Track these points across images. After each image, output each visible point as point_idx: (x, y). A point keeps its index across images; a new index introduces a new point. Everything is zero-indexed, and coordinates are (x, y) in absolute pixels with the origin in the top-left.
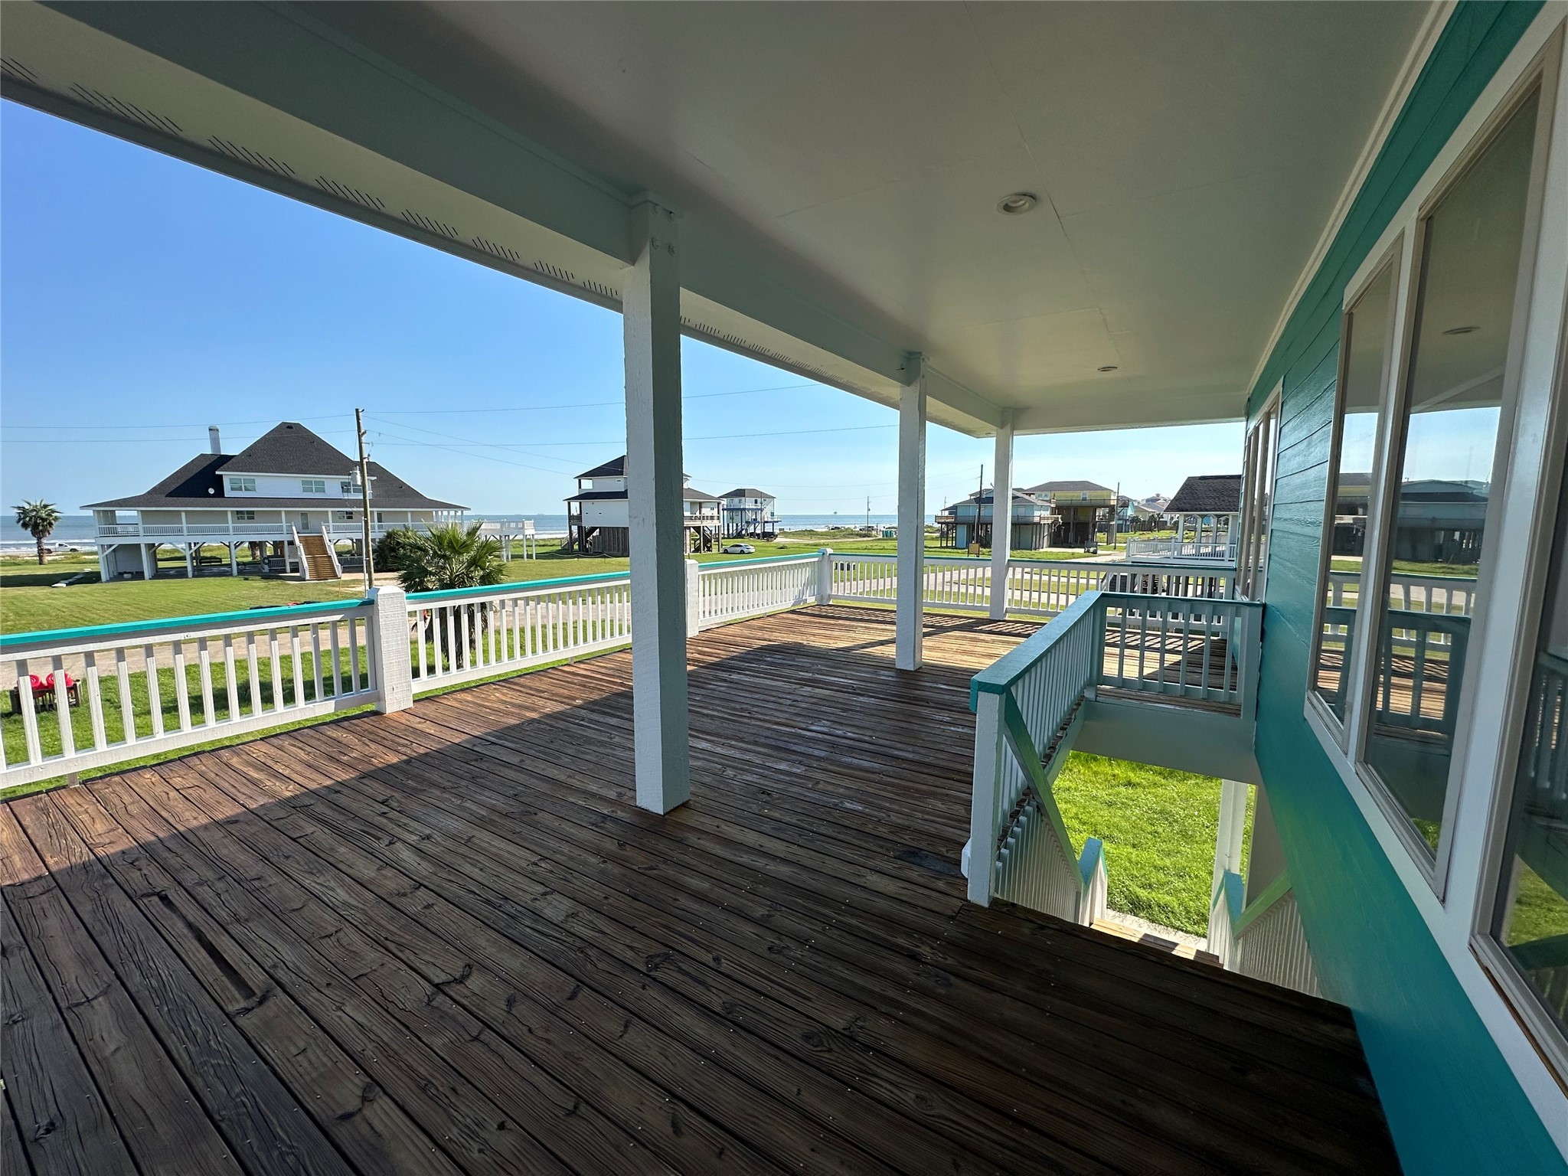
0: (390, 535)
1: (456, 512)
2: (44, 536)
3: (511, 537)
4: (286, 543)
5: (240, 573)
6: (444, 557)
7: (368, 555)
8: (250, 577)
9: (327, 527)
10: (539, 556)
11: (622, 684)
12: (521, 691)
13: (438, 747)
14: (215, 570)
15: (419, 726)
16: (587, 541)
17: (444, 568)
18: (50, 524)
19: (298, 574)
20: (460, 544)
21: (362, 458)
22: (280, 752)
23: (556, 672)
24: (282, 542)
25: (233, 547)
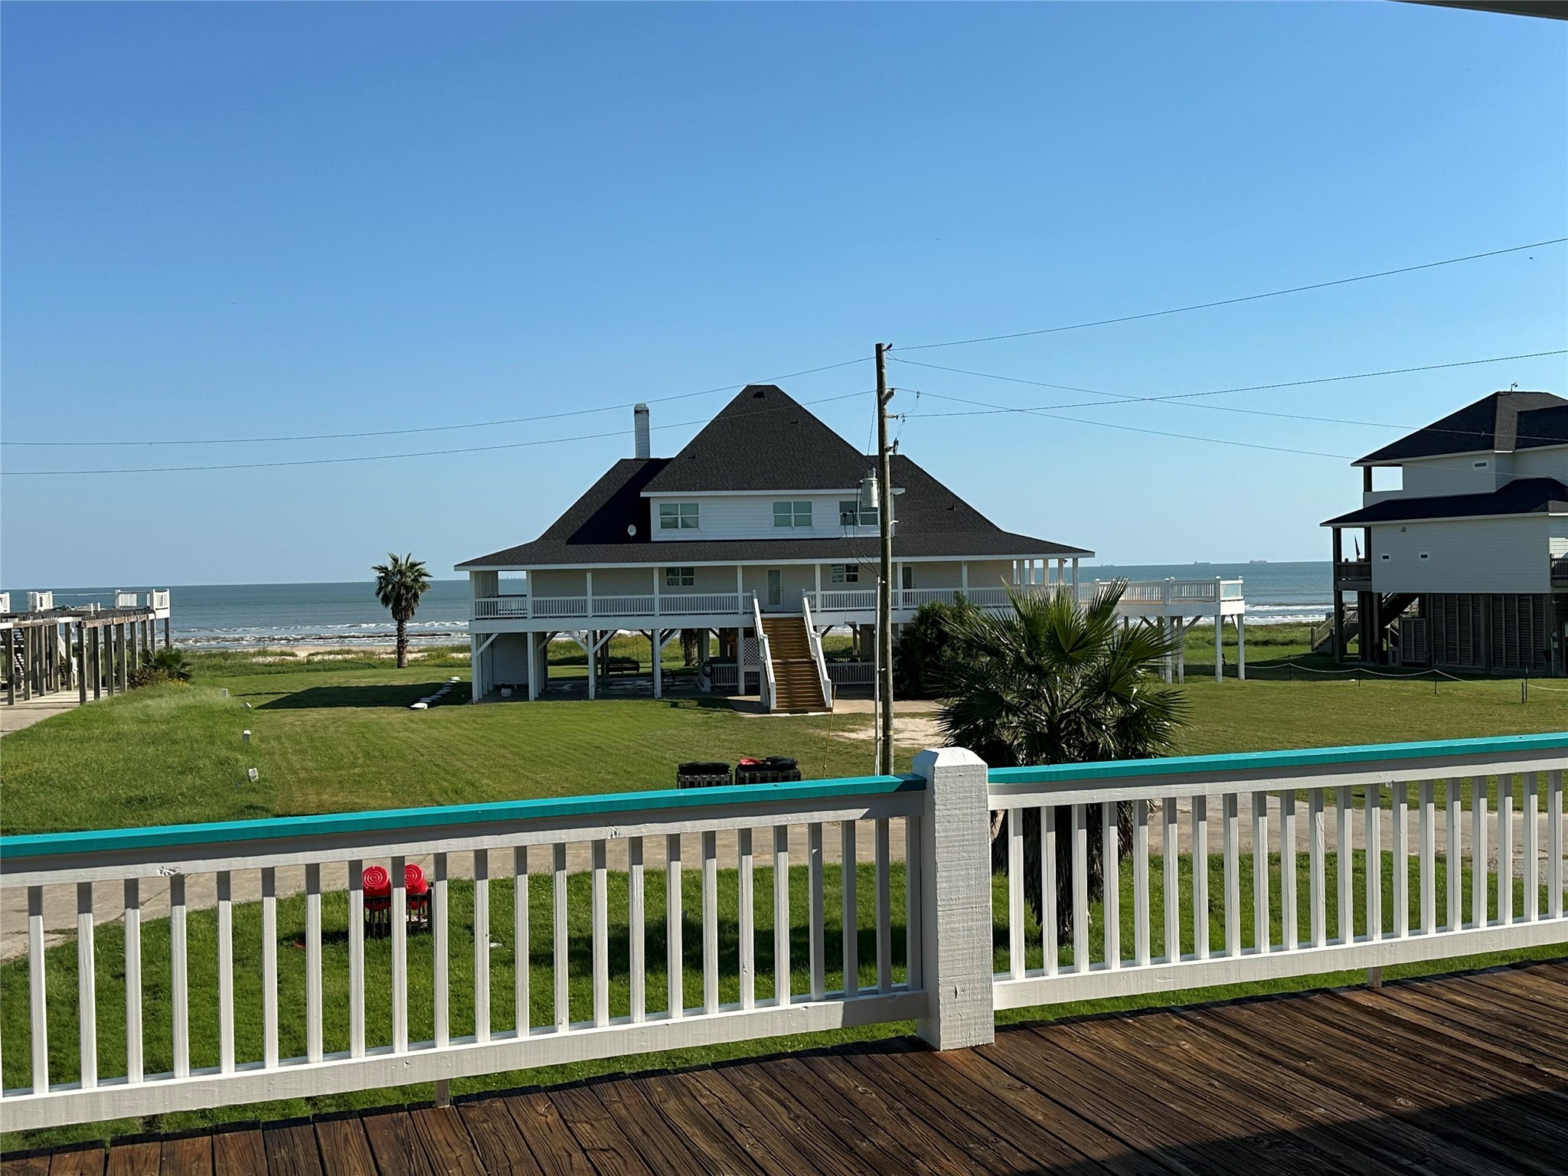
0: (928, 617)
1: (1062, 561)
2: (407, 618)
3: (1186, 622)
4: (741, 633)
5: (667, 692)
6: (1037, 669)
7: (884, 664)
8: (682, 702)
9: (812, 598)
10: (1256, 670)
11: (1530, 1071)
12: (1246, 1047)
13: (1057, 1162)
14: (628, 684)
15: (1011, 1097)
16: (1383, 633)
17: (1036, 695)
18: (416, 596)
19: (756, 698)
20: (1073, 638)
21: (882, 448)
22: (746, 1104)
23: (1335, 1006)
24: (734, 631)
25: (657, 639)
